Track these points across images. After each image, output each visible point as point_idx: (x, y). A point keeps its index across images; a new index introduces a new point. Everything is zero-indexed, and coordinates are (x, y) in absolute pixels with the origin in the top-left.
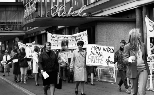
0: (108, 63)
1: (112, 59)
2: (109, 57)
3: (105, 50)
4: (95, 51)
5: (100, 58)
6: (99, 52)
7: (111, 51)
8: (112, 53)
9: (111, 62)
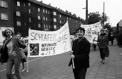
0: (94, 41)
1: (96, 39)
2: (95, 38)
3: (93, 33)
4: (88, 34)
5: (90, 38)
6: (90, 34)
7: (97, 34)
8: (97, 35)
9: (95, 41)
